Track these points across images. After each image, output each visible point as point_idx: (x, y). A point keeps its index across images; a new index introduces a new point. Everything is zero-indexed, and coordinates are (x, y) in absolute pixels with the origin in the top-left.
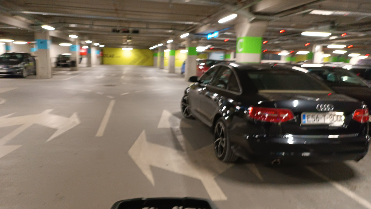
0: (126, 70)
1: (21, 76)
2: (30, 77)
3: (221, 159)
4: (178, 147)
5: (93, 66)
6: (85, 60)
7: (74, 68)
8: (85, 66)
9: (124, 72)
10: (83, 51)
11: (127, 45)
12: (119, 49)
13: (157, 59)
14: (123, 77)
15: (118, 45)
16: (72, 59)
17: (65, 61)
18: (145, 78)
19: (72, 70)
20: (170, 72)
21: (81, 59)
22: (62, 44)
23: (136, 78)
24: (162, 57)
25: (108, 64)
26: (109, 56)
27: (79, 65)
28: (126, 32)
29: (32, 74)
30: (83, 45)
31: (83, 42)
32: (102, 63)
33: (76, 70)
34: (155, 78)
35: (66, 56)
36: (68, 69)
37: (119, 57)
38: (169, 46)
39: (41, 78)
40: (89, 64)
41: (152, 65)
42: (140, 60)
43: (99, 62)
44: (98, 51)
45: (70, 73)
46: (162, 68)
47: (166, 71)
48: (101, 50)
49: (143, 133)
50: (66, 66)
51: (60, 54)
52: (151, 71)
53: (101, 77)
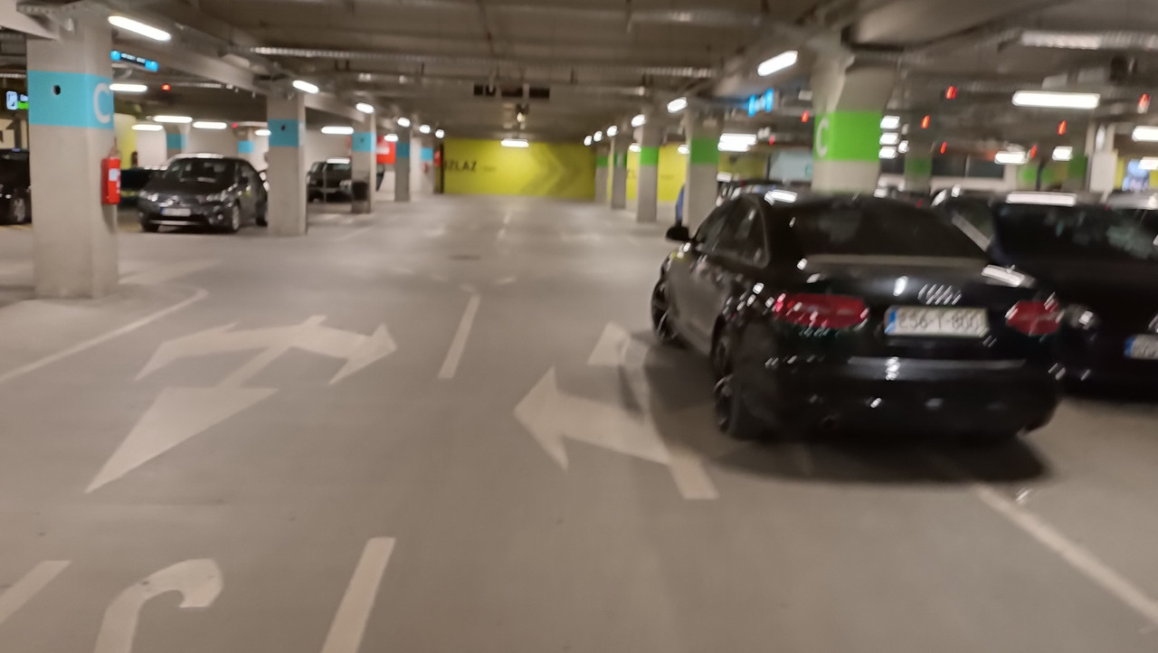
0: (512, 211)
1: (224, 229)
2: (249, 229)
3: (724, 428)
4: (630, 404)
5: (414, 198)
6: (390, 177)
7: (365, 204)
8: (392, 197)
9: (507, 220)
10: (385, 151)
11: (516, 132)
12: (494, 143)
13: (605, 174)
14: (502, 234)
15: (488, 132)
16: (357, 176)
17: (335, 184)
18: (566, 238)
19: (355, 211)
20: (640, 219)
21: (380, 176)
22: (327, 130)
23: (540, 235)
24: (622, 171)
25: (456, 194)
26: (461, 165)
27: (375, 196)
28: (513, 93)
29: (253, 221)
30: (388, 132)
31: (387, 124)
32: (440, 189)
33: (368, 211)
34: (594, 238)
35: (340, 167)
36: (347, 207)
37: (489, 169)
38: (638, 135)
39: (279, 233)
40: (403, 192)
41: (590, 196)
42: (554, 180)
43: (431, 188)
44: (430, 151)
45: (350, 220)
46: (618, 204)
47: (631, 214)
48: (439, 147)
49: (551, 373)
50: (338, 198)
51: (322, 160)
52: (584, 215)
53: (439, 232)
